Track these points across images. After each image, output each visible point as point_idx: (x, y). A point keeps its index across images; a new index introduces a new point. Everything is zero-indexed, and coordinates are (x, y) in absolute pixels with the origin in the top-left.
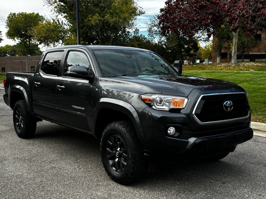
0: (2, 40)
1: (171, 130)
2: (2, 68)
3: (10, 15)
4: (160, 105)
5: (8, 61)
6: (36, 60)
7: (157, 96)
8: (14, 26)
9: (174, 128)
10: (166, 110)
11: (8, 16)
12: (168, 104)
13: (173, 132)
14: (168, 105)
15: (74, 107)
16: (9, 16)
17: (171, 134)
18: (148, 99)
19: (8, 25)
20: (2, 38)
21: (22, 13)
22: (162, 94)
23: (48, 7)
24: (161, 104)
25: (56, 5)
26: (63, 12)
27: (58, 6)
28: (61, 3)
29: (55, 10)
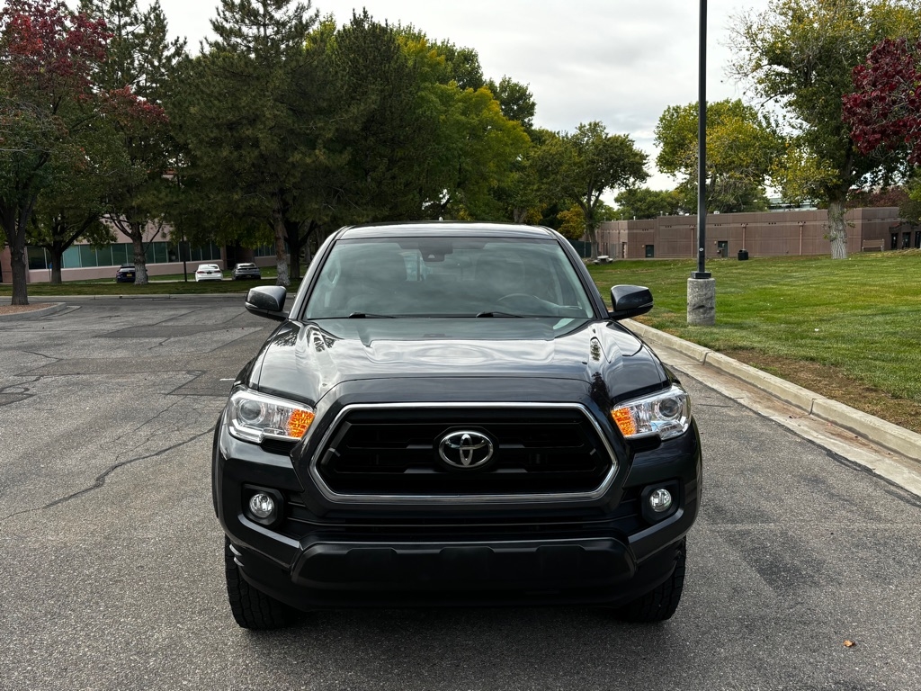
0: (648, 175)
2: (647, 246)
3: (667, 113)
5: (662, 228)
6: (732, 225)
8: (673, 139)
16: (664, 116)
19: (659, 138)
20: (650, 172)
23: (736, 83)
25: (761, 74)
26: (781, 93)
27: (767, 75)
28: (775, 67)
29: (757, 89)
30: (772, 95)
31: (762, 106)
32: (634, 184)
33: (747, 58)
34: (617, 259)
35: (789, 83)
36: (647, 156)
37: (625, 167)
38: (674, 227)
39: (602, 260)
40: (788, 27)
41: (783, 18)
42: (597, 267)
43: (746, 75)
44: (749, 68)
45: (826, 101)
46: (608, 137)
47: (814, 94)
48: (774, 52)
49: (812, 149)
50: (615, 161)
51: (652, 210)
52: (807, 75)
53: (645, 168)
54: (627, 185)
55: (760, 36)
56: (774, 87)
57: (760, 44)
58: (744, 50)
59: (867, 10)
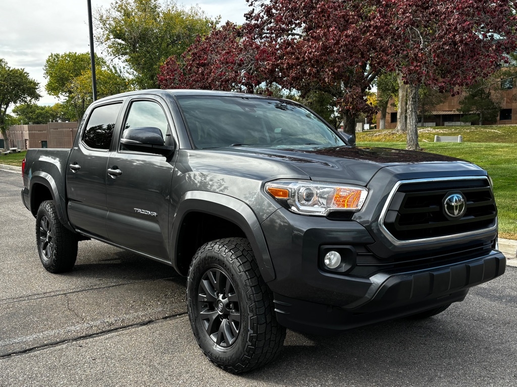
0: (40, 96)
1: (333, 259)
2: (42, 142)
3: (51, 58)
4: (306, 203)
5: (51, 130)
7: (301, 185)
8: (56, 74)
9: (338, 254)
10: (321, 214)
11: (47, 58)
12: (324, 201)
13: (336, 263)
14: (324, 205)
15: (137, 210)
16: (49, 59)
17: (332, 266)
18: (281, 191)
19: (47, 73)
20: (41, 94)
21: (70, 53)
22: (311, 180)
24: (310, 203)
25: (109, 43)
26: (122, 54)
27: (113, 44)
28: (117, 40)
29: (108, 51)
30: (117, 55)
31: (112, 60)
32: (30, 101)
33: (102, 33)
34: (23, 150)
35: (125, 49)
36: (38, 84)
37: (24, 90)
38: (59, 130)
39: (13, 150)
40: (123, 20)
41: (119, 13)
42: (11, 155)
43: (102, 43)
44: (103, 39)
45: (145, 61)
46: (11, 69)
47: (139, 57)
48: (116, 32)
49: (140, 86)
50: (17, 85)
51: (40, 119)
52: (134, 46)
53: (38, 91)
54: (26, 102)
55: (108, 22)
56: (118, 51)
57: (108, 26)
58: (100, 29)
59: (161, 15)
